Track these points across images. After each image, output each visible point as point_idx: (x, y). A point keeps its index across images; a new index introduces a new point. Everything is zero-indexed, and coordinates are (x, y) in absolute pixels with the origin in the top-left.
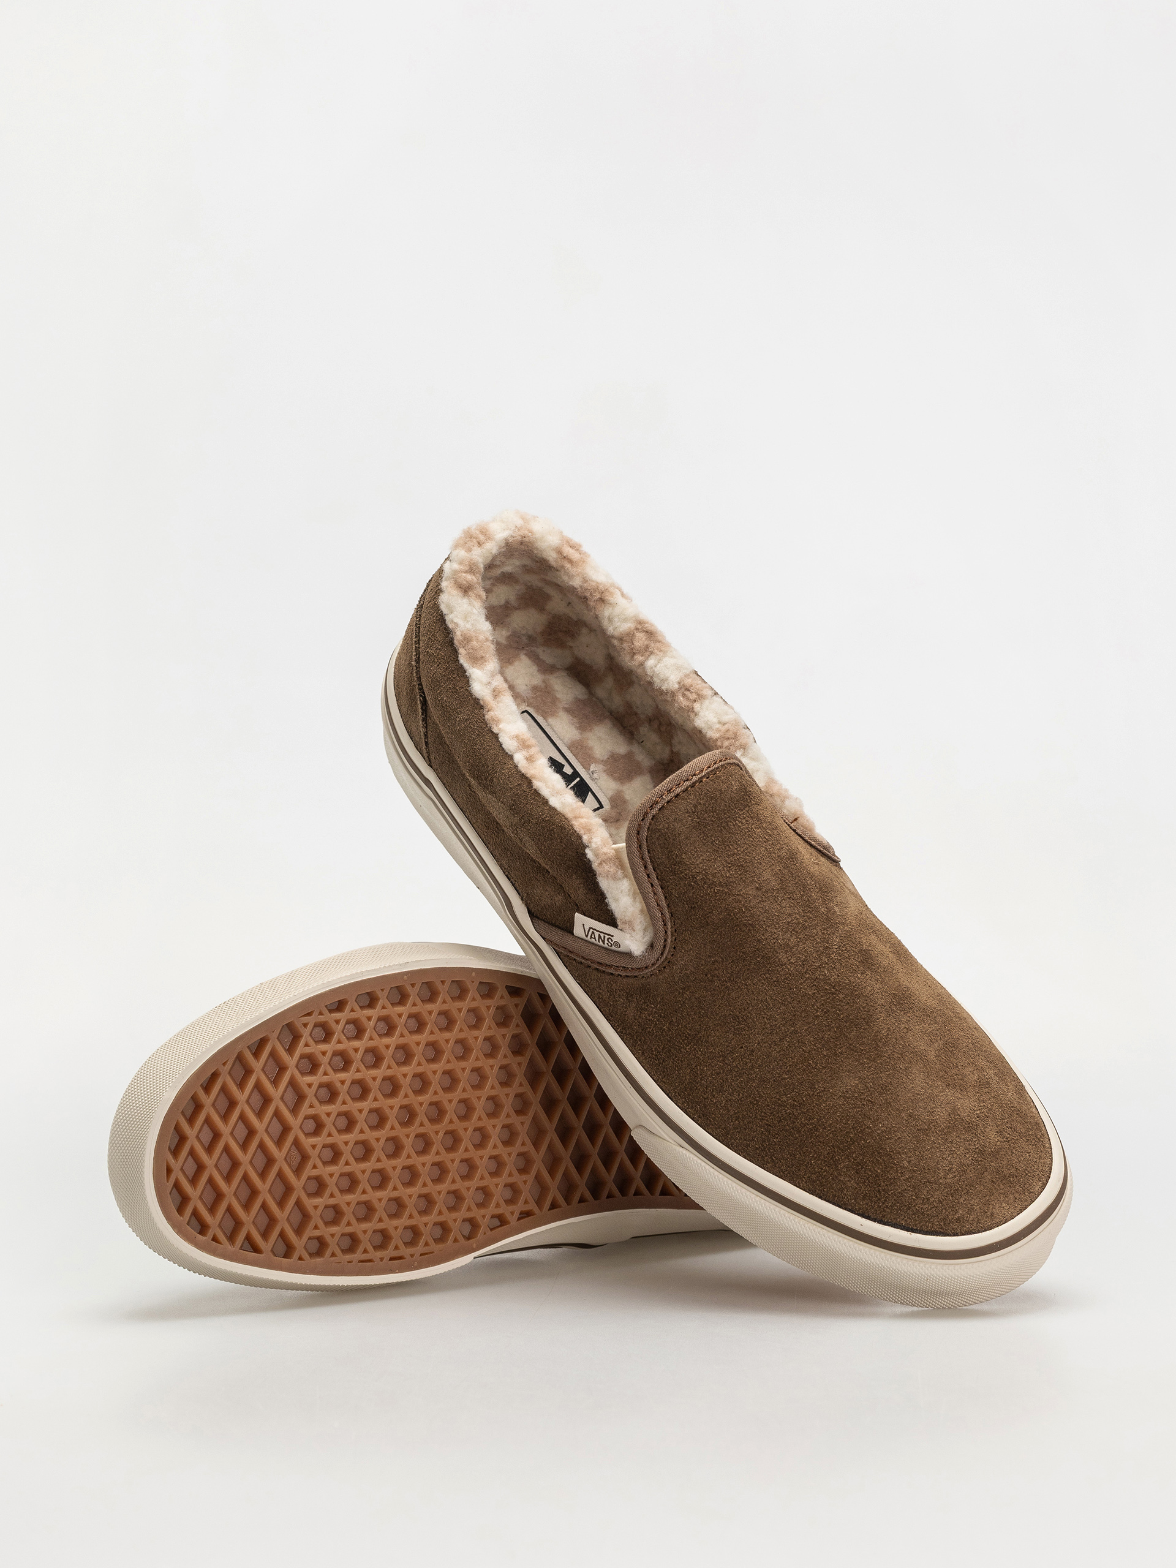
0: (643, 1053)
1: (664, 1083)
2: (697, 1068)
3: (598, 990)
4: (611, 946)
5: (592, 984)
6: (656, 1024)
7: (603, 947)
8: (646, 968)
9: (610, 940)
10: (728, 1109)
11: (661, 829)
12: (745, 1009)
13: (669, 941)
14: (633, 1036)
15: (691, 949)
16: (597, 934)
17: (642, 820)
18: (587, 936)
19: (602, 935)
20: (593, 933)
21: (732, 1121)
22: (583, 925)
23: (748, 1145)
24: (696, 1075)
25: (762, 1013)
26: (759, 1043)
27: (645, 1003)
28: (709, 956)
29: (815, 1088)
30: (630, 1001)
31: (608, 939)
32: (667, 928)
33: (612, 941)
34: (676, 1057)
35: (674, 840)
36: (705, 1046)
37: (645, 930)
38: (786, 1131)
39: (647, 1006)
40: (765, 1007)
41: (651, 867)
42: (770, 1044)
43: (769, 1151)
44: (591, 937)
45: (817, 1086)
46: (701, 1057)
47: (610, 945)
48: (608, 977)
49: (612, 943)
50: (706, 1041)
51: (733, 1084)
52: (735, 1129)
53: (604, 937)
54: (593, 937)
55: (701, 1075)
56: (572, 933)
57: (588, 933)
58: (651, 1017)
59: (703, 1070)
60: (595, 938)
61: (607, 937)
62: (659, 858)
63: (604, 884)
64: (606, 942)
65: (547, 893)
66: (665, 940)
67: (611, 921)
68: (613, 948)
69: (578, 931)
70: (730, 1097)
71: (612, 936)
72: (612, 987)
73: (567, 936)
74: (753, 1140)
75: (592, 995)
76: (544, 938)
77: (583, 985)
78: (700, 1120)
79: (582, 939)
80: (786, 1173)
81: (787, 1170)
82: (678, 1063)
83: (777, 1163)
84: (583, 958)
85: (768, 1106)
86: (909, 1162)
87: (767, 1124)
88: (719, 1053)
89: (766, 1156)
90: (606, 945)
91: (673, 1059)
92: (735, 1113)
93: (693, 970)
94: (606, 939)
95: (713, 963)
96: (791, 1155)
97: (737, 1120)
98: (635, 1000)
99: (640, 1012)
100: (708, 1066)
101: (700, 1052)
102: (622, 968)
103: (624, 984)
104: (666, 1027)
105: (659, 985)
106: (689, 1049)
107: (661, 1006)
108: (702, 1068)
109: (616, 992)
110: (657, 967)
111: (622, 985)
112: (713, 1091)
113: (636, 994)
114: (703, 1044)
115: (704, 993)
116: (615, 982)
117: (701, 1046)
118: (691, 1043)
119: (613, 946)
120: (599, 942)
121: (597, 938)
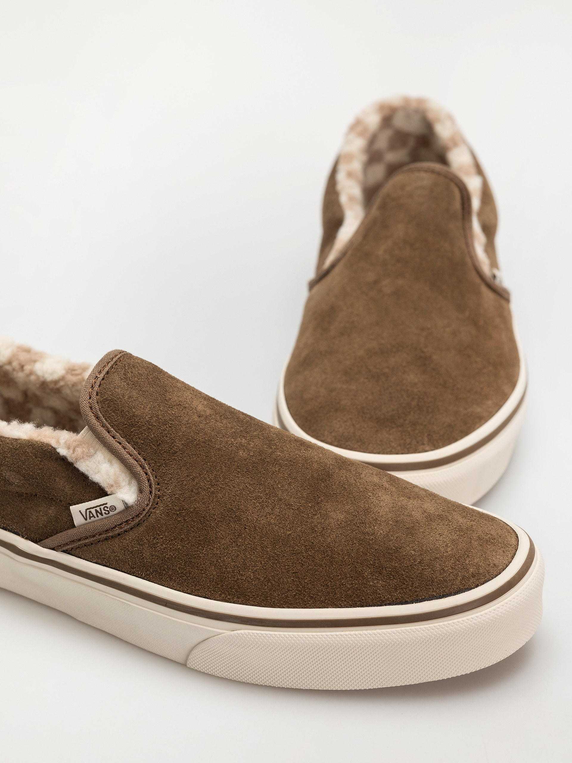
0: (171, 579)
1: (199, 590)
2: (219, 563)
3: (114, 555)
5: (107, 554)
6: (171, 548)
7: (104, 520)
8: (144, 510)
9: (106, 509)
10: (258, 578)
11: (107, 398)
12: (234, 501)
13: (152, 478)
14: (156, 571)
15: (171, 478)
16: (93, 511)
17: (90, 398)
18: (87, 520)
19: (98, 509)
20: (90, 512)
21: (265, 586)
22: (80, 511)
23: (287, 596)
24: (220, 568)
25: (248, 497)
26: (257, 519)
27: (155, 538)
28: (187, 476)
29: (315, 531)
30: (142, 545)
31: (104, 508)
32: (146, 470)
33: (107, 508)
35: (121, 401)
36: (217, 542)
37: (130, 483)
38: (311, 569)
39: (157, 539)
40: (248, 493)
41: (112, 429)
42: (265, 516)
43: (306, 592)
44: (90, 517)
45: (317, 529)
46: (218, 552)
47: (107, 512)
48: (117, 540)
49: (108, 509)
50: (216, 538)
51: (252, 557)
52: (270, 590)
53: (100, 509)
54: (91, 515)
55: (224, 565)
56: (73, 526)
57: (86, 516)
59: (224, 561)
60: (94, 517)
61: (102, 507)
62: (116, 421)
63: (83, 467)
64: (103, 512)
65: (41, 513)
66: (149, 480)
67: (101, 492)
68: (111, 513)
69: (78, 520)
70: (255, 569)
71: (106, 504)
72: (124, 544)
73: (70, 532)
74: (289, 590)
75: (110, 564)
76: (53, 549)
77: (99, 561)
78: (240, 600)
79: (84, 525)
80: (326, 601)
81: (326, 600)
82: (202, 567)
83: (316, 597)
85: (287, 559)
86: (414, 550)
87: (294, 573)
88: (230, 541)
89: (305, 597)
90: (105, 516)
91: (197, 567)
92: (265, 578)
93: (180, 492)
94: (102, 510)
95: (193, 480)
96: (324, 586)
97: (268, 582)
98: (146, 541)
99: (154, 548)
100: (227, 555)
101: (215, 549)
102: (125, 522)
103: (132, 535)
104: (180, 546)
105: (159, 518)
106: (205, 551)
107: (168, 532)
108: (222, 559)
109: (128, 546)
110: (152, 505)
111: (130, 538)
112: (239, 572)
113: (145, 537)
114: (214, 542)
115: (196, 505)
116: (124, 539)
117: (214, 544)
118: (205, 547)
119: (110, 512)
120: (98, 517)
121: (95, 515)
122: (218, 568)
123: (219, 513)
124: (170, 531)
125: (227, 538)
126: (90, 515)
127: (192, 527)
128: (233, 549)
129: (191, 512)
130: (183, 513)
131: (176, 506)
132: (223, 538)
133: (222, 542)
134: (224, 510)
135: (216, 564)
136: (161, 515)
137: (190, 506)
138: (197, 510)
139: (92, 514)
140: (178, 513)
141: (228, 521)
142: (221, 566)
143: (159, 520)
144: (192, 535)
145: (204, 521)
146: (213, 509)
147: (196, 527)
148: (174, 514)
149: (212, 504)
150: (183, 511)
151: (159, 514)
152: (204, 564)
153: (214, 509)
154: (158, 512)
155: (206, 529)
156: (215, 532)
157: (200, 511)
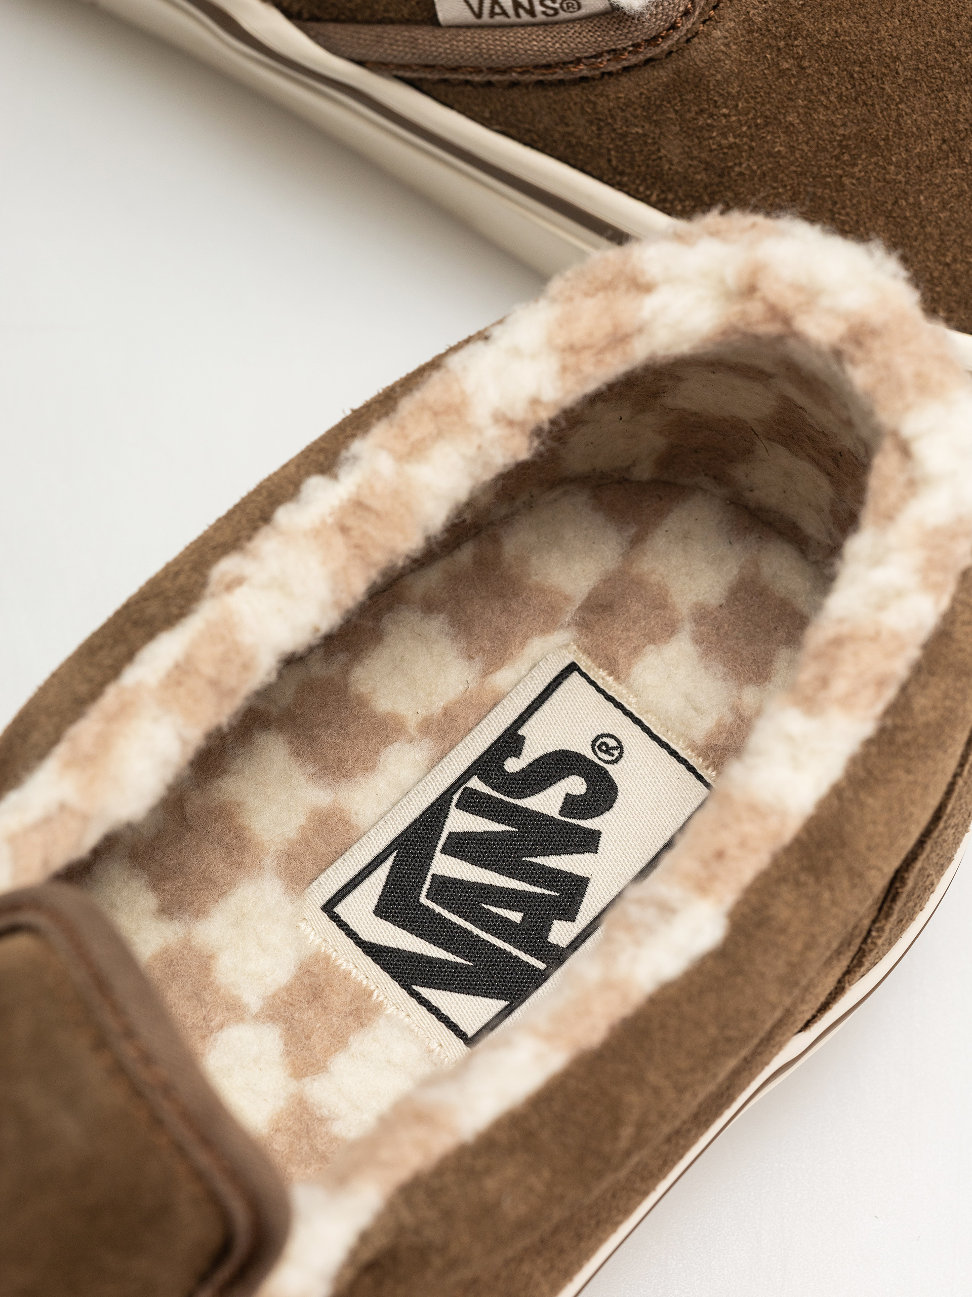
2: (900, 207)
4: (556, 12)
6: (752, 148)
7: (533, 25)
8: (673, 27)
9: (548, 3)
16: (506, 2)
18: (479, 15)
20: (496, 2)
24: (903, 222)
27: (702, 111)
30: (657, 123)
34: (835, 203)
36: (899, 146)
39: (711, 116)
44: (492, 14)
46: (900, 177)
47: (550, 12)
48: (575, 92)
49: (557, 6)
50: (897, 134)
54: (497, 10)
56: (433, 20)
57: (481, 9)
58: (731, 140)
59: (918, 204)
60: (504, 13)
64: (539, 8)
68: (562, 15)
69: (452, 9)
72: (599, 109)
73: (422, 34)
76: (361, 63)
79: (468, 27)
84: (492, 70)
88: (940, 147)
90: (541, 17)
94: (536, 4)
98: (673, 116)
99: (698, 138)
100: (927, 189)
101: (892, 168)
102: (608, 52)
103: (626, 88)
104: (781, 145)
105: (721, 54)
106: (860, 171)
107: (747, 101)
108: (911, 200)
109: (612, 117)
110: (700, 13)
111: (622, 95)
112: (963, 240)
113: (669, 102)
114: (892, 146)
115: (840, 23)
116: (602, 95)
117: (889, 150)
118: (860, 156)
119: (561, 12)
120: (518, 15)
121: (510, 11)
122: (897, 225)
123: (910, 52)
124: (752, 98)
125: (933, 137)
126: (492, 8)
127: (823, 93)
128: (949, 172)
129: (823, 45)
130: (797, 46)
131: (775, 21)
132: (918, 136)
133: (915, 148)
134: (927, 44)
135: (891, 211)
136: (727, 45)
137: (820, 26)
138: (843, 41)
139: (501, 7)
140: (782, 44)
141: (939, 82)
142: (906, 218)
143: (719, 60)
144: (821, 117)
145: (863, 74)
146: (893, 37)
147: (836, 92)
148: (770, 46)
149: (889, 24)
150: (796, 39)
151: (721, 41)
152: (854, 205)
153: (895, 40)
154: (717, 33)
155: (865, 104)
156: (894, 114)
157: (850, 44)
